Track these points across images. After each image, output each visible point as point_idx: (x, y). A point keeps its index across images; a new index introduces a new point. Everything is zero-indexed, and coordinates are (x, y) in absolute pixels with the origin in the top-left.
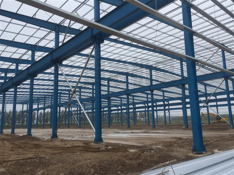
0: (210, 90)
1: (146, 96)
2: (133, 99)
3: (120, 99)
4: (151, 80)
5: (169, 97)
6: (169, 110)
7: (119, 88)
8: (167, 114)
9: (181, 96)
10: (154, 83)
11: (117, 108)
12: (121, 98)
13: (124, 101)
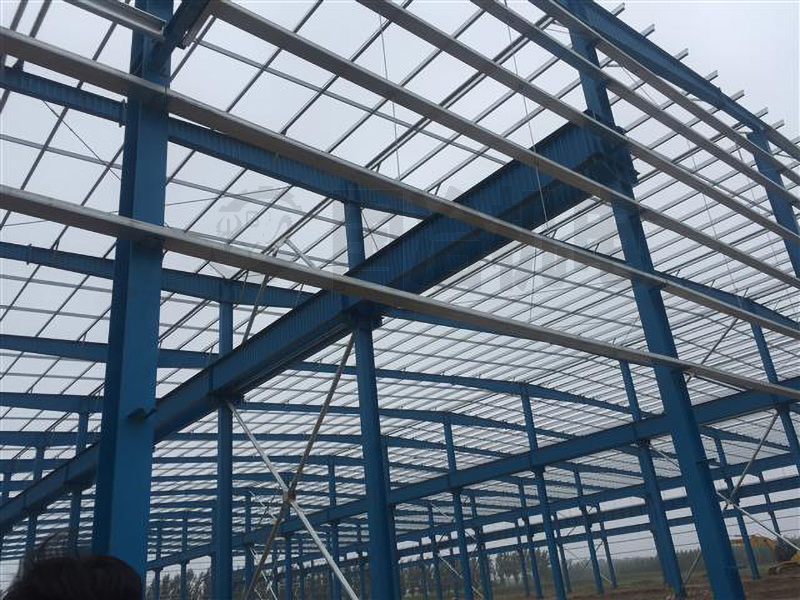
0: (736, 453)
1: (517, 491)
2: (474, 506)
3: (426, 509)
4: (531, 430)
5: (598, 488)
6: (604, 534)
7: (421, 468)
8: (601, 553)
9: (640, 481)
10: (543, 441)
11: (416, 544)
12: (429, 504)
13: (440, 514)
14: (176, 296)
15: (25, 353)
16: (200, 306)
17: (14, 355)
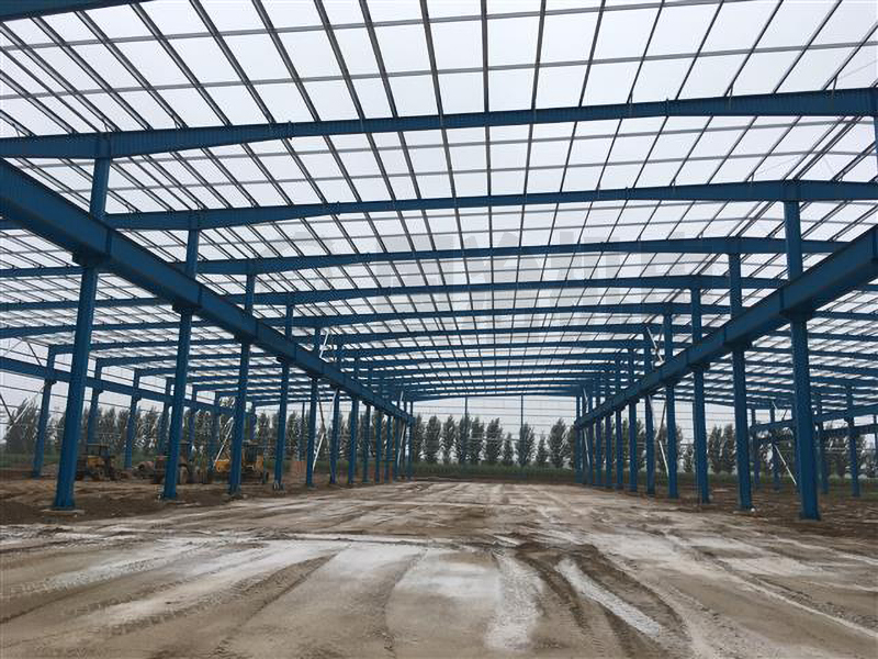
14: (804, 119)
15: (663, 202)
16: (850, 125)
17: (652, 206)
